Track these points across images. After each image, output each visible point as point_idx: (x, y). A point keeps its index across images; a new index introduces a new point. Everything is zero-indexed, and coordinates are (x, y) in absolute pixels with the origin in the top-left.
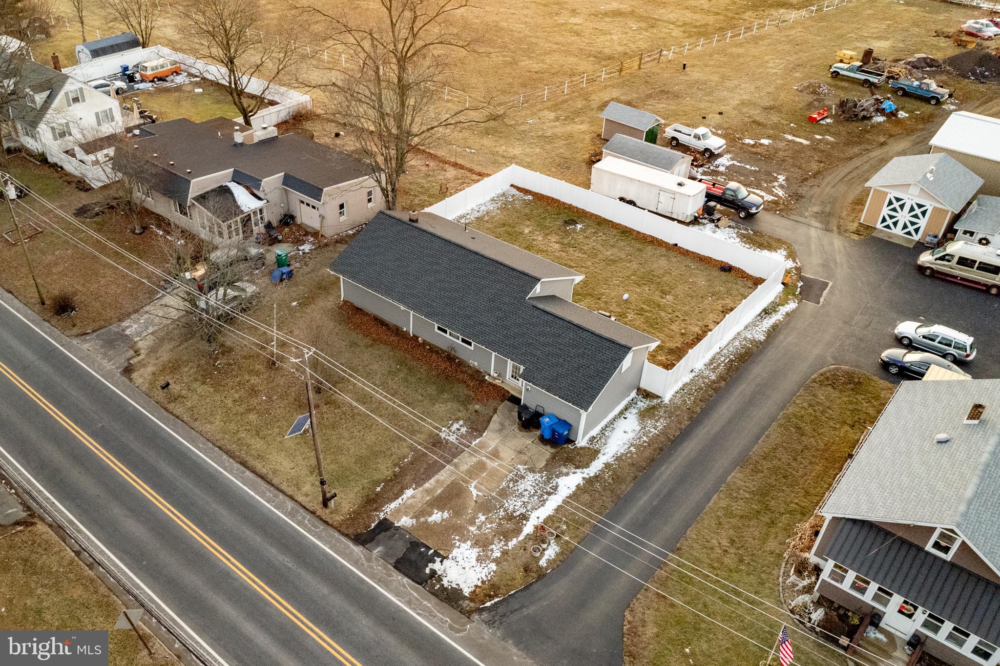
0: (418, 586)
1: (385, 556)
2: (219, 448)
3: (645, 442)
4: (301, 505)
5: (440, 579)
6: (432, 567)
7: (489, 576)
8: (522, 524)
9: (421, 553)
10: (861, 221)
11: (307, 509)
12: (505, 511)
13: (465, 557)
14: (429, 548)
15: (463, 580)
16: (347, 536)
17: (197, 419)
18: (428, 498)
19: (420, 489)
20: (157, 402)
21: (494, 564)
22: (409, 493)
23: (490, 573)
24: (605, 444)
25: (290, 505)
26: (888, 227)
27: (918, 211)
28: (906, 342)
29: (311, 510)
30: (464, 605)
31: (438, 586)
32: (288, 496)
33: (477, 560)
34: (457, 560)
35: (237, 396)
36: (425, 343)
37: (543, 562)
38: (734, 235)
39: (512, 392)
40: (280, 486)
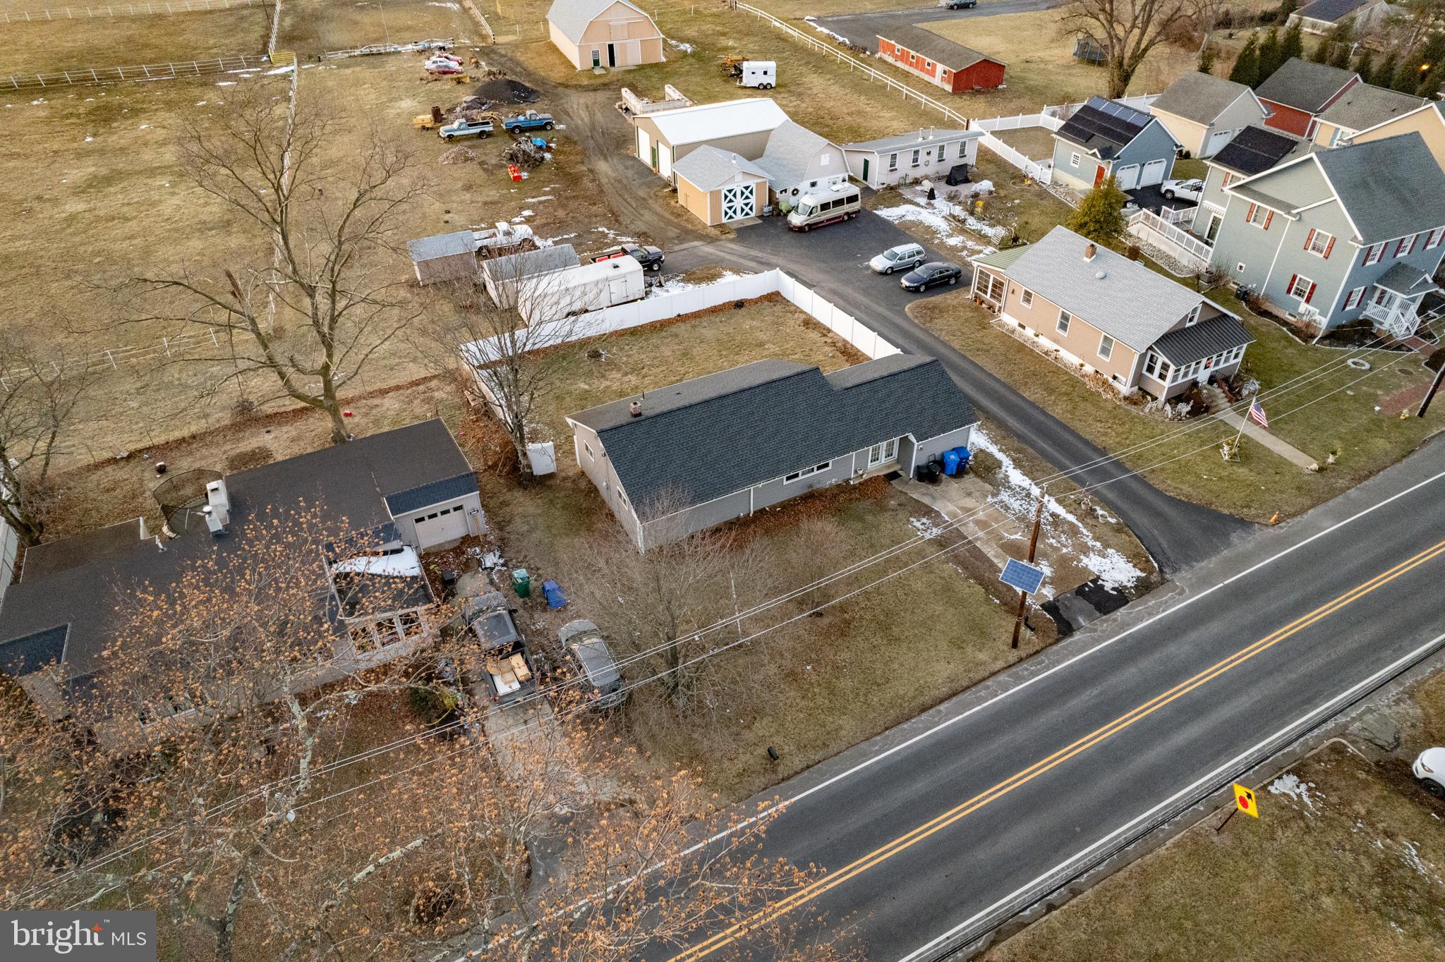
0: (1130, 604)
1: (1090, 617)
2: (887, 729)
4: (1006, 668)
5: (1124, 587)
6: (1109, 589)
8: (1064, 519)
9: (1090, 591)
10: (709, 225)
11: (1014, 664)
13: (1100, 564)
14: (1086, 585)
15: (1128, 573)
16: (1057, 641)
17: (824, 744)
20: (764, 789)
21: (1109, 549)
23: (1120, 555)
25: (1002, 677)
26: (731, 217)
27: (747, 193)
28: (889, 272)
30: (1155, 580)
31: (1132, 590)
32: (990, 677)
33: (1104, 558)
34: (1102, 570)
35: (793, 694)
36: (773, 507)
37: (1113, 520)
38: (681, 284)
39: (881, 473)
40: (974, 681)
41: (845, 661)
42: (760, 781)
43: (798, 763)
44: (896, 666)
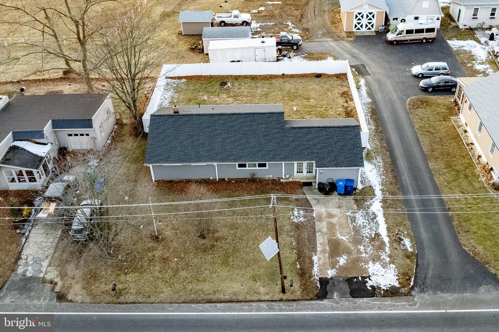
0: (373, 298)
1: (342, 295)
3: (383, 171)
4: (269, 301)
5: (380, 288)
6: (369, 285)
7: (396, 271)
8: (381, 239)
9: (356, 282)
10: (345, 31)
11: (275, 301)
12: (367, 238)
13: (377, 270)
14: (357, 278)
15: (389, 281)
16: (312, 299)
17: (149, 296)
18: (327, 255)
19: (318, 253)
21: (392, 264)
22: (315, 258)
23: (395, 270)
24: (370, 181)
25: (264, 305)
26: (359, 29)
27: (370, 16)
28: (420, 76)
29: (279, 299)
30: (403, 291)
31: (382, 291)
32: (256, 301)
33: (384, 268)
34: (375, 274)
35: (157, 268)
36: (230, 180)
37: (410, 250)
38: (301, 59)
39: (302, 181)
40: (247, 299)
41: (194, 263)
42: (108, 298)
43: (131, 298)
44: (214, 276)
